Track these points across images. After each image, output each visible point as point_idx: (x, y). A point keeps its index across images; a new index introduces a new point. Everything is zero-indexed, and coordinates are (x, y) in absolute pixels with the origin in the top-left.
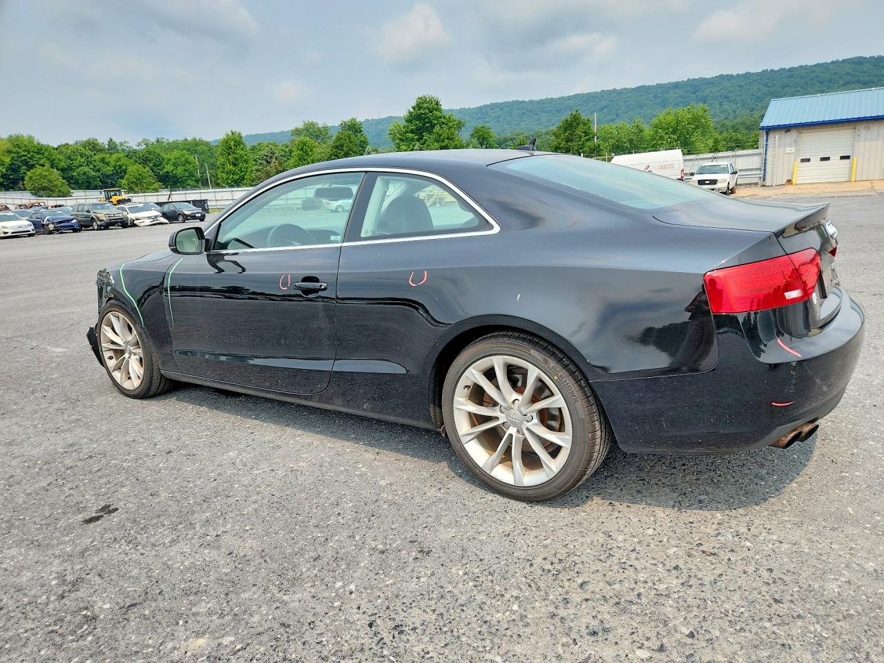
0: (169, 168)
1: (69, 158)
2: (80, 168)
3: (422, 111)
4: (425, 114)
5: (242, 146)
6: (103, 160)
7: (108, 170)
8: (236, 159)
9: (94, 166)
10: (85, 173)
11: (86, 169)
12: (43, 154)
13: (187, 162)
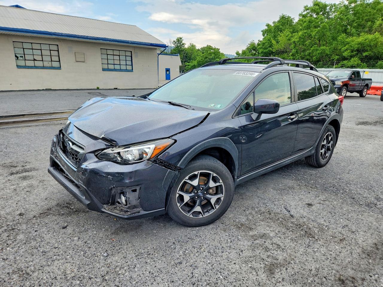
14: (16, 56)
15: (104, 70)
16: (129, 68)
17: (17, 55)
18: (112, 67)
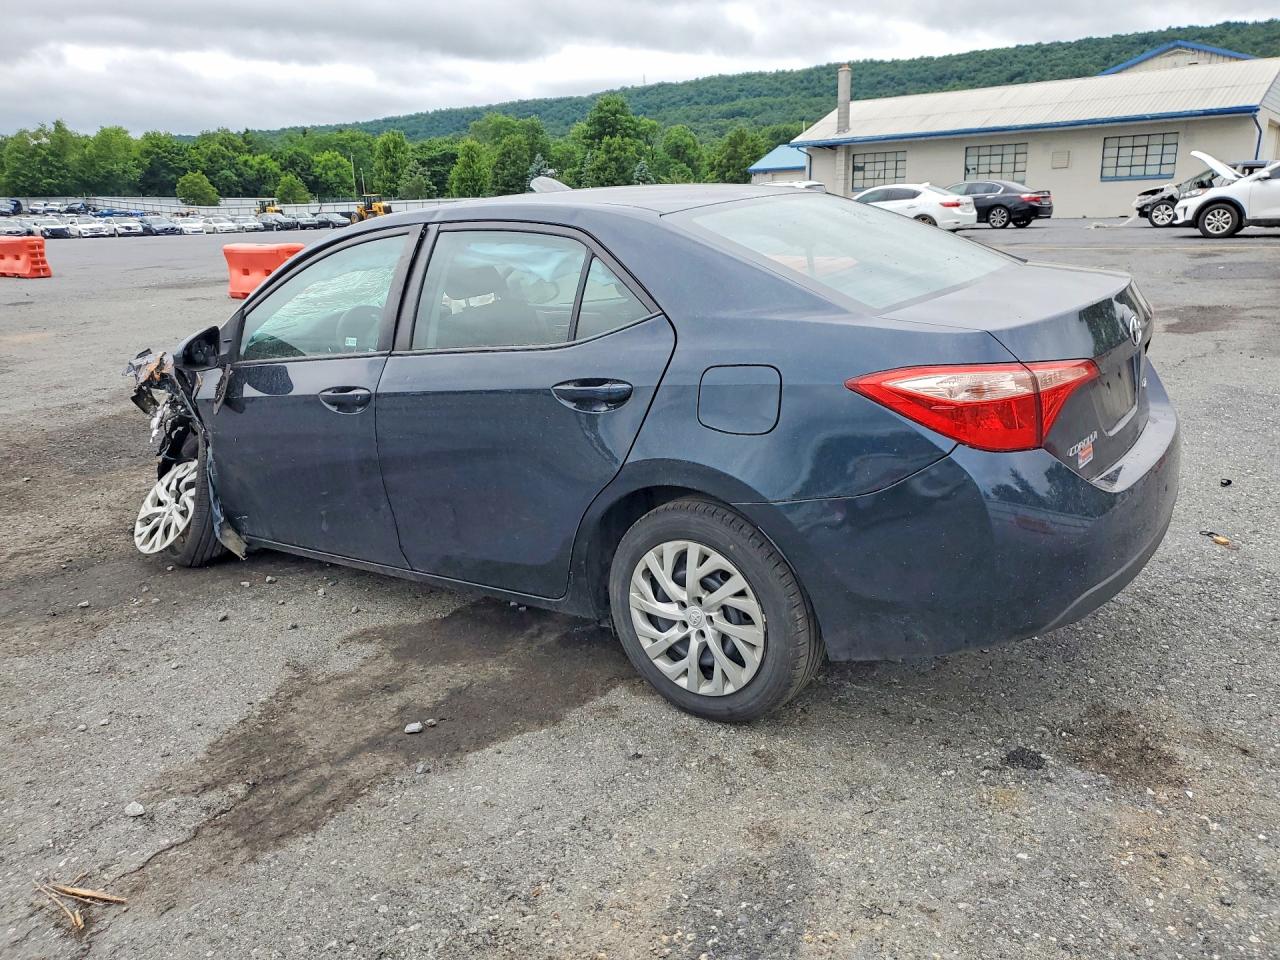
0: (318, 171)
1: (210, 160)
2: (222, 172)
3: (601, 114)
4: (606, 118)
5: (402, 149)
6: (245, 163)
7: (251, 174)
8: (395, 164)
9: (237, 170)
10: (226, 178)
11: (227, 173)
12: (183, 155)
13: (339, 165)
14: (967, 170)
15: (1103, 178)
16: (1166, 170)
17: (970, 168)
18: (1123, 172)
